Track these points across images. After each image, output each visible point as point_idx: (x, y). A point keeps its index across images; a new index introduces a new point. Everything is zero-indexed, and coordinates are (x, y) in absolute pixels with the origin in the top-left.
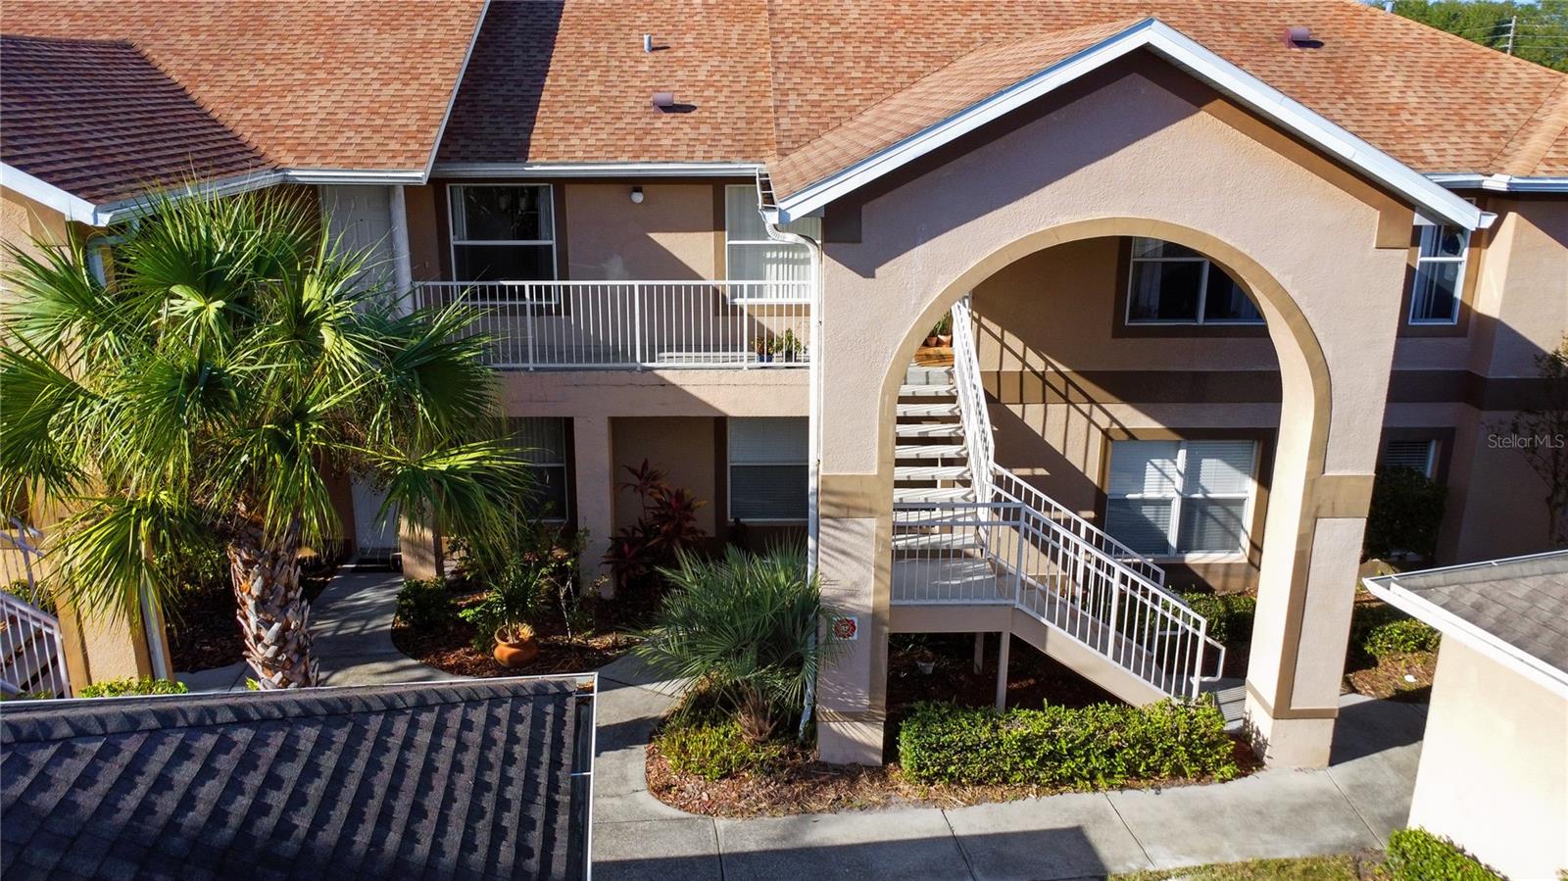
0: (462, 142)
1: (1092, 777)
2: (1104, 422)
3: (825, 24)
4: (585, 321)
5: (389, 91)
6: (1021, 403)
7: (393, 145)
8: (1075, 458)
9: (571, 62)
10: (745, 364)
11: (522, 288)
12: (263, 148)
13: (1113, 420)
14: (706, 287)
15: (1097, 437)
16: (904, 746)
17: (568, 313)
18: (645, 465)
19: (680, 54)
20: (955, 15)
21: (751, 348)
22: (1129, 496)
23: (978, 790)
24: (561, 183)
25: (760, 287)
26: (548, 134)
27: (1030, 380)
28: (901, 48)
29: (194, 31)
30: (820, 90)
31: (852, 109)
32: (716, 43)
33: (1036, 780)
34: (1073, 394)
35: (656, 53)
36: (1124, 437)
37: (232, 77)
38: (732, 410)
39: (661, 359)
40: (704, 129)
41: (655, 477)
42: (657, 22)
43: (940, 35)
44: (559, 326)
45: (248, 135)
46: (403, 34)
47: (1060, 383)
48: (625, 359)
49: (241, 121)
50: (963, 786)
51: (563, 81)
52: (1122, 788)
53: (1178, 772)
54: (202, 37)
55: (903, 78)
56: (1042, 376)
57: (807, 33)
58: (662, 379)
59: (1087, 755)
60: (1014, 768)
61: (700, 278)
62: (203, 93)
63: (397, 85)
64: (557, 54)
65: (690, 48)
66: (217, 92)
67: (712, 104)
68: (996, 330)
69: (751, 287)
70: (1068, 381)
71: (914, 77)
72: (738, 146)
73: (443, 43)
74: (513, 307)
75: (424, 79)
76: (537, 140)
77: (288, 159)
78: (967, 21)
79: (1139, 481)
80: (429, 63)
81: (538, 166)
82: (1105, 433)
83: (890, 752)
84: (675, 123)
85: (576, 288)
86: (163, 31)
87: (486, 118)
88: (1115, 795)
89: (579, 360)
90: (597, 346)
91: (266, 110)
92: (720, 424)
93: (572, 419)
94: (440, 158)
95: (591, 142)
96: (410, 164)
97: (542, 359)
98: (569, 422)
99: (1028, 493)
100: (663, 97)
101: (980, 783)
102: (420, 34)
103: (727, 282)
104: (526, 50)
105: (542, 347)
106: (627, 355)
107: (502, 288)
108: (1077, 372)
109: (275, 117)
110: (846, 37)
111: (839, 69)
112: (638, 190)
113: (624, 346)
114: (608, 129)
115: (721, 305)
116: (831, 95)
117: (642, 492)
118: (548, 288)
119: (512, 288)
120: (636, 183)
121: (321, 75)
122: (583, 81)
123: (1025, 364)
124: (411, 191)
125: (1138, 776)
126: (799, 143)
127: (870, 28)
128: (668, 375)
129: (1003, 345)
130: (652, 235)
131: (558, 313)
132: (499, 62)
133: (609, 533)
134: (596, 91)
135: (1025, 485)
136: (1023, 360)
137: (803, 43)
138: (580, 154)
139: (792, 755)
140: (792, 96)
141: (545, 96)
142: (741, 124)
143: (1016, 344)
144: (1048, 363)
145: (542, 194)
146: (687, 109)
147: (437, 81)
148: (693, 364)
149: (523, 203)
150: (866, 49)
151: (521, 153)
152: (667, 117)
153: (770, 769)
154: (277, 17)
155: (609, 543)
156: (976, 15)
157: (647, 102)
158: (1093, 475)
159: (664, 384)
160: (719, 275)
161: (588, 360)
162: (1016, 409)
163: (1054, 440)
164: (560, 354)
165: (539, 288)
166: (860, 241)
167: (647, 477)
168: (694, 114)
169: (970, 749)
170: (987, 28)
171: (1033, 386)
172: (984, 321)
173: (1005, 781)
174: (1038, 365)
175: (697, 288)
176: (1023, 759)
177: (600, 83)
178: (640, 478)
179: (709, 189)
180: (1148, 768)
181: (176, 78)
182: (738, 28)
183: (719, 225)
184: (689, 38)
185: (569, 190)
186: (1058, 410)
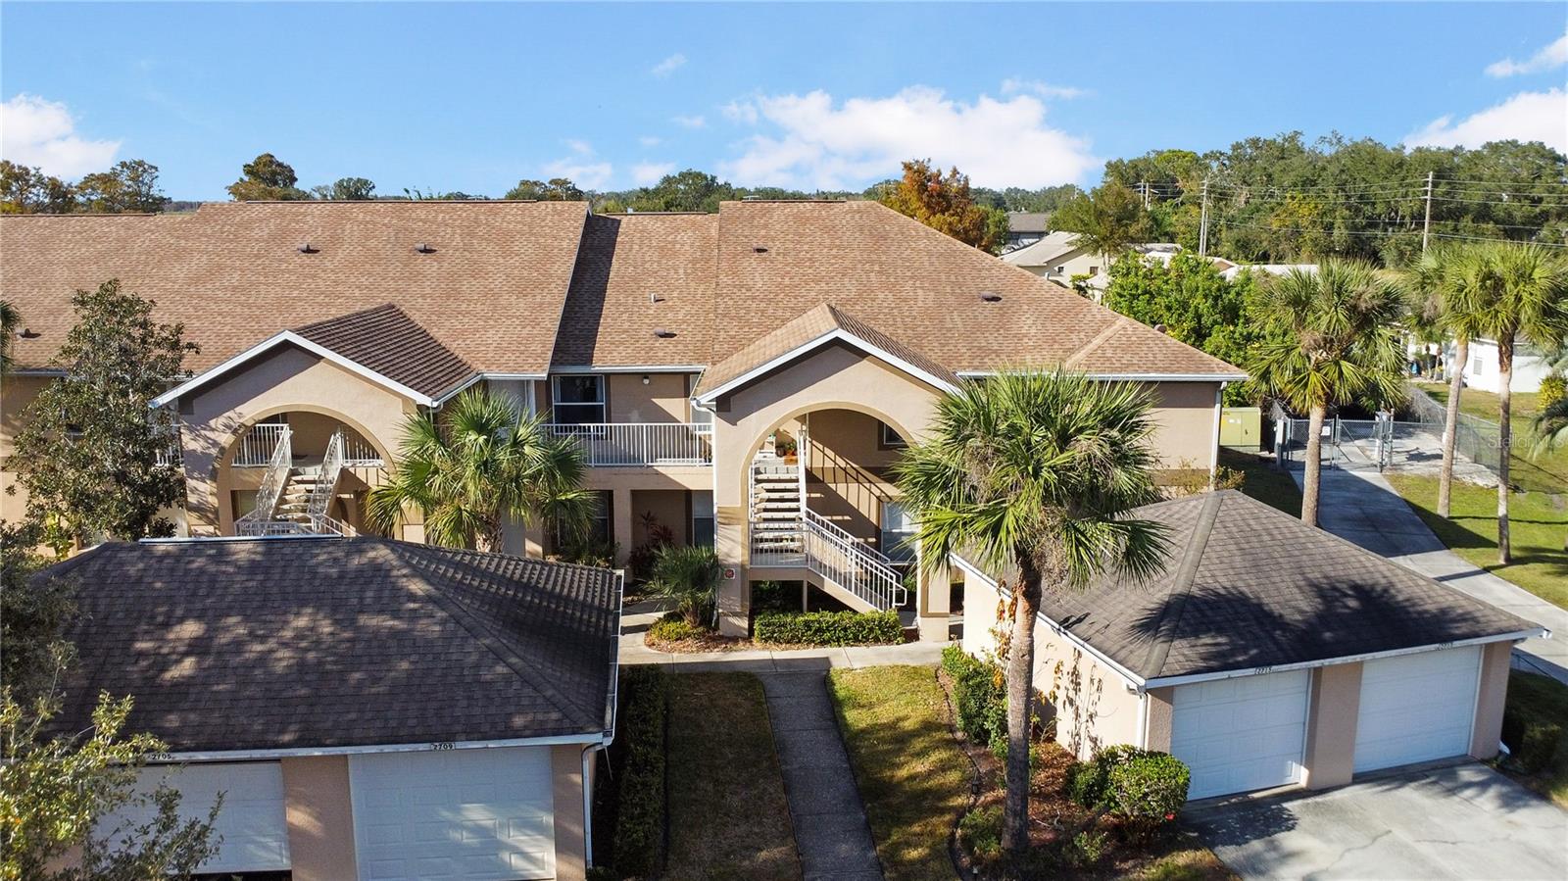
0: (560, 355)
1: (838, 641)
2: (878, 493)
3: (744, 291)
4: (619, 443)
5: (525, 331)
6: (835, 482)
7: (531, 361)
8: (864, 511)
9: (613, 309)
10: (698, 464)
11: (589, 427)
12: (469, 362)
13: (882, 491)
14: (683, 427)
15: (874, 500)
16: (756, 626)
17: (611, 439)
18: (649, 514)
19: (670, 304)
20: (812, 284)
21: (700, 457)
22: (894, 531)
23: (788, 645)
24: (608, 375)
25: (709, 426)
26: (602, 350)
27: (838, 471)
28: (781, 304)
29: (423, 297)
30: (736, 329)
31: (751, 340)
32: (690, 297)
33: (814, 641)
34: (861, 478)
35: (658, 303)
36: (887, 499)
37: (447, 323)
38: (691, 488)
39: (656, 462)
40: (680, 347)
41: (653, 519)
42: (659, 284)
43: (802, 297)
44: (607, 445)
45: (461, 355)
46: (530, 299)
47: (854, 473)
48: (639, 461)
49: (457, 348)
50: (781, 643)
51: (609, 320)
52: (852, 646)
53: (877, 640)
54: (428, 300)
55: (778, 322)
56: (845, 470)
57: (734, 296)
58: (657, 471)
59: (835, 630)
60: (803, 636)
61: (679, 422)
62: (434, 332)
63: (529, 328)
64: (606, 305)
65: (675, 300)
66: (442, 332)
67: (685, 333)
68: (821, 447)
69: (700, 426)
70: (858, 472)
71: (784, 321)
72: (696, 356)
73: (550, 304)
74: (585, 436)
75: (543, 326)
76: (597, 353)
77: (482, 368)
78: (818, 287)
79: (899, 524)
80: (544, 315)
81: (598, 367)
82: (878, 498)
83: (751, 631)
84: (665, 344)
85: (615, 427)
86: (408, 297)
87: (571, 342)
88: (848, 648)
89: (616, 462)
90: (625, 456)
91: (468, 342)
92: (688, 493)
93: (612, 491)
94: (552, 364)
95: (624, 354)
96: (539, 370)
97: (599, 462)
98: (611, 493)
99: (833, 528)
100: (660, 330)
101: (788, 642)
102: (538, 299)
103: (691, 424)
104: (590, 302)
105: (598, 456)
106: (639, 459)
107: (580, 427)
108: (863, 468)
109: (472, 345)
110: (754, 298)
111: (748, 317)
112: (646, 378)
113: (639, 455)
114: (632, 347)
115: (688, 435)
116: (741, 332)
117: (647, 527)
118: (602, 427)
119: (584, 427)
120: (646, 375)
121: (492, 323)
122: (619, 320)
123: (836, 464)
124: (538, 382)
125: (860, 641)
126: (724, 357)
127: (766, 293)
128: (659, 469)
129: (825, 454)
130: (654, 400)
131: (607, 439)
132: (577, 309)
133: (630, 550)
134: (626, 326)
135: (831, 524)
136: (834, 461)
137: (731, 303)
138: (618, 361)
139: (709, 632)
140: (722, 332)
141: (600, 329)
142: (699, 344)
143: (831, 454)
144: (847, 463)
145: (599, 379)
146: (672, 335)
147: (549, 326)
148: (672, 464)
149: (588, 383)
150: (763, 305)
151: (589, 361)
152: (662, 340)
153: (698, 637)
154: (464, 288)
155: (630, 555)
156: (823, 284)
157: (652, 332)
158: (874, 520)
159: (658, 473)
160: (688, 421)
161: (621, 462)
162: (833, 486)
163: (853, 501)
164: (607, 459)
165: (597, 427)
166: (729, 411)
167: (649, 519)
168: (675, 338)
169: (783, 626)
170: (827, 292)
171: (840, 474)
172: (814, 442)
173: (799, 642)
174: (843, 465)
175: (678, 427)
176: (807, 631)
177: (629, 321)
178: (646, 520)
179: (683, 376)
180: (863, 637)
181: (421, 325)
182: (702, 287)
183: (687, 395)
184: (675, 294)
185: (612, 377)
186: (854, 486)
